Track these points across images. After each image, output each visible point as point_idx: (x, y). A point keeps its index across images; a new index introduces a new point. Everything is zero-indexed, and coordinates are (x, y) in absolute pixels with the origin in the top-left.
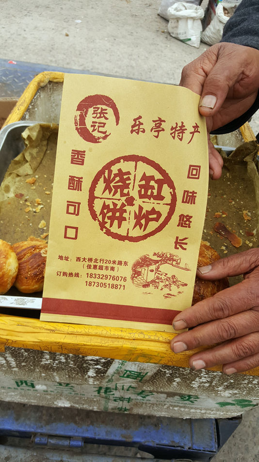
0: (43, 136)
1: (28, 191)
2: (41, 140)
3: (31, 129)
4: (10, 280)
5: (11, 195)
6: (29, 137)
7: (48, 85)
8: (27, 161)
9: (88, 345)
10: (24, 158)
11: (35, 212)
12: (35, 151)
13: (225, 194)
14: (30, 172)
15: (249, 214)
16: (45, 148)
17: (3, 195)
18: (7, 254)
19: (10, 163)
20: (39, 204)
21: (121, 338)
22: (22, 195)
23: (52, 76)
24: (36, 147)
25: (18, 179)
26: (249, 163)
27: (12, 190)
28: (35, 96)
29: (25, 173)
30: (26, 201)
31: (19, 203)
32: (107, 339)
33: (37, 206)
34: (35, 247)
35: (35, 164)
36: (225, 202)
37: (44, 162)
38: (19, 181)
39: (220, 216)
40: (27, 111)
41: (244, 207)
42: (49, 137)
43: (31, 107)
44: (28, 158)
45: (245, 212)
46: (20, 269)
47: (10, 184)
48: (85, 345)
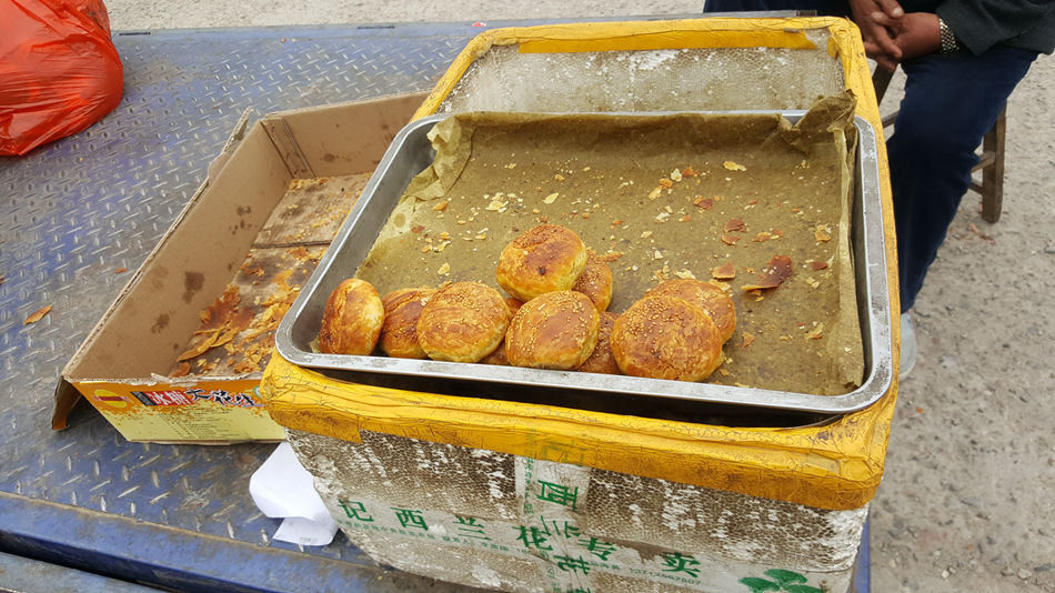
0: (463, 135)
1: (432, 222)
2: (461, 142)
3: (442, 126)
4: (369, 335)
5: (406, 229)
6: (438, 139)
7: (492, 53)
8: (437, 178)
9: (465, 425)
10: (435, 173)
11: (436, 252)
12: (450, 160)
13: (789, 199)
14: (440, 194)
15: (829, 230)
16: (468, 154)
17: (393, 229)
18: (366, 298)
19: (410, 182)
20: (445, 240)
21: (515, 415)
22: (421, 228)
23: (497, 36)
24: (454, 153)
25: (419, 205)
26: (835, 134)
27: (408, 222)
28: (465, 74)
29: (432, 196)
30: (426, 236)
31: (416, 240)
32: (494, 416)
33: (441, 243)
34: (414, 294)
35: (450, 180)
36: (785, 212)
37: (464, 177)
38: (420, 209)
39: (767, 239)
40: (448, 98)
41: (821, 219)
42: (473, 135)
43: (455, 92)
44: (439, 172)
45: (820, 228)
46: (386, 322)
47: (405, 214)
48: (460, 424)
